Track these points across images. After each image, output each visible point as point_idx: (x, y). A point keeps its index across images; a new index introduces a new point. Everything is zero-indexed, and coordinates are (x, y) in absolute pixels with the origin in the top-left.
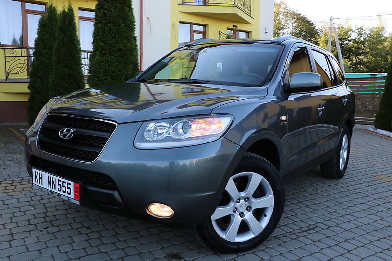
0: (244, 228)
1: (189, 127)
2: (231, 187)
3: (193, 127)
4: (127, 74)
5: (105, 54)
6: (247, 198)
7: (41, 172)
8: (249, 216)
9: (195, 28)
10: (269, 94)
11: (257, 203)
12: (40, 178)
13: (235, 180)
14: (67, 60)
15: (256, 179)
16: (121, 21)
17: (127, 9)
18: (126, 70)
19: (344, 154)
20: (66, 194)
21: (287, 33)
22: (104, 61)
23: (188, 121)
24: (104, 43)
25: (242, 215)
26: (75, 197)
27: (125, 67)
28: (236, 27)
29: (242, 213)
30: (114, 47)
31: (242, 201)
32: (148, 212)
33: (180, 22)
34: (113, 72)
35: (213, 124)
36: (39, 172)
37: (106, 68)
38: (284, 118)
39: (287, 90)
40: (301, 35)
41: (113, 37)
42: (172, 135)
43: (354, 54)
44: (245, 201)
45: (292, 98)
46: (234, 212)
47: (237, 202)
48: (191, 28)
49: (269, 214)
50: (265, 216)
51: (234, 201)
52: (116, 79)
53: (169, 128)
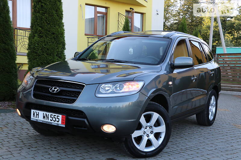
0: (149, 143)
1: (123, 86)
2: (142, 120)
3: (125, 87)
4: (58, 51)
5: (42, 36)
6: (151, 126)
7: (38, 111)
8: (152, 137)
9: (99, 9)
10: (162, 69)
11: (156, 130)
12: (37, 115)
13: (145, 116)
14: (2, 37)
15: (156, 116)
16: (54, 12)
17: (58, 3)
18: (58, 48)
19: (212, 109)
20: (56, 122)
21: (176, 9)
22: (41, 41)
23: (123, 84)
24: (41, 27)
25: (148, 136)
26: (62, 123)
27: (57, 46)
28: (133, 9)
29: (148, 135)
30: (49, 31)
31: (148, 128)
32: (102, 129)
33: (86, 4)
34: (48, 50)
35: (134, 85)
36: (36, 111)
37: (43, 46)
38: (170, 83)
39: (173, 67)
40: (188, 11)
41: (49, 24)
42: (114, 90)
43: (236, 30)
44: (150, 128)
45: (176, 71)
46: (144, 134)
47: (146, 129)
48: (95, 10)
49: (163, 136)
50: (161, 137)
51: (144, 128)
52: (50, 55)
53: (113, 87)
